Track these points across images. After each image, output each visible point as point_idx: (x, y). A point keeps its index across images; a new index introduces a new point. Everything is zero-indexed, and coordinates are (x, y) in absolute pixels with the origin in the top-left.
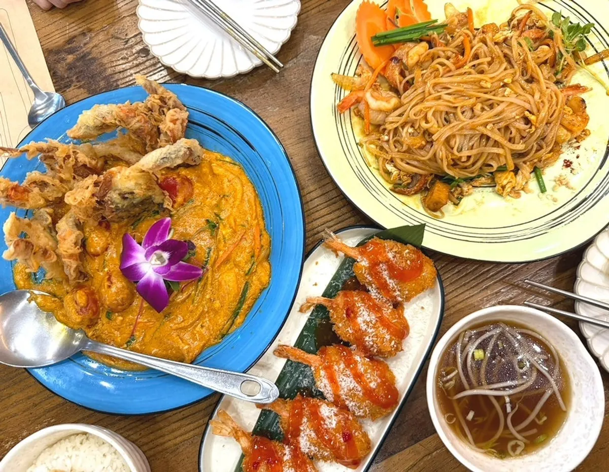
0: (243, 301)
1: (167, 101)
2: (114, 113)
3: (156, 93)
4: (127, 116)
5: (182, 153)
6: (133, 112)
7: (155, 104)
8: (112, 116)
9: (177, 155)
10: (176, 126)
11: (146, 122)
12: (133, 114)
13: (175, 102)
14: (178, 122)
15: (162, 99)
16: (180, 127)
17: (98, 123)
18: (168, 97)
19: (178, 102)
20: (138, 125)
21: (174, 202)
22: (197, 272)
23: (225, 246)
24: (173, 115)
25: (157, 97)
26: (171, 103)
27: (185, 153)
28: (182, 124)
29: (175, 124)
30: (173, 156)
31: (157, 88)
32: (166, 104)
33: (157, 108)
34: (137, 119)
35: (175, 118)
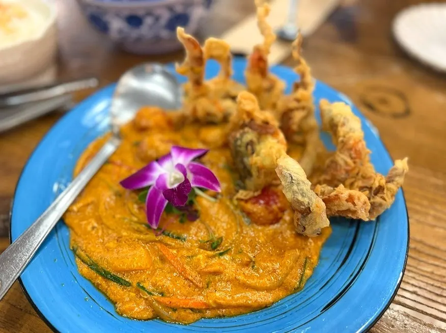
0: (107, 278)
1: (380, 195)
2: (351, 134)
3: (387, 182)
4: (350, 149)
5: (300, 198)
6: (357, 155)
7: (372, 182)
8: (348, 133)
9: (297, 193)
10: (345, 203)
11: (347, 172)
12: (354, 155)
13: (381, 205)
14: (350, 205)
15: (380, 189)
16: (344, 208)
17: (336, 120)
18: (385, 196)
19: (380, 209)
20: (341, 162)
21: (246, 201)
22: (154, 222)
23: (182, 256)
24: (359, 199)
25: (383, 182)
26: (378, 199)
27: (301, 203)
28: (349, 210)
29: (347, 201)
30: (295, 188)
31: (395, 183)
32: (376, 194)
33: (368, 184)
34: (350, 161)
35: (356, 201)
